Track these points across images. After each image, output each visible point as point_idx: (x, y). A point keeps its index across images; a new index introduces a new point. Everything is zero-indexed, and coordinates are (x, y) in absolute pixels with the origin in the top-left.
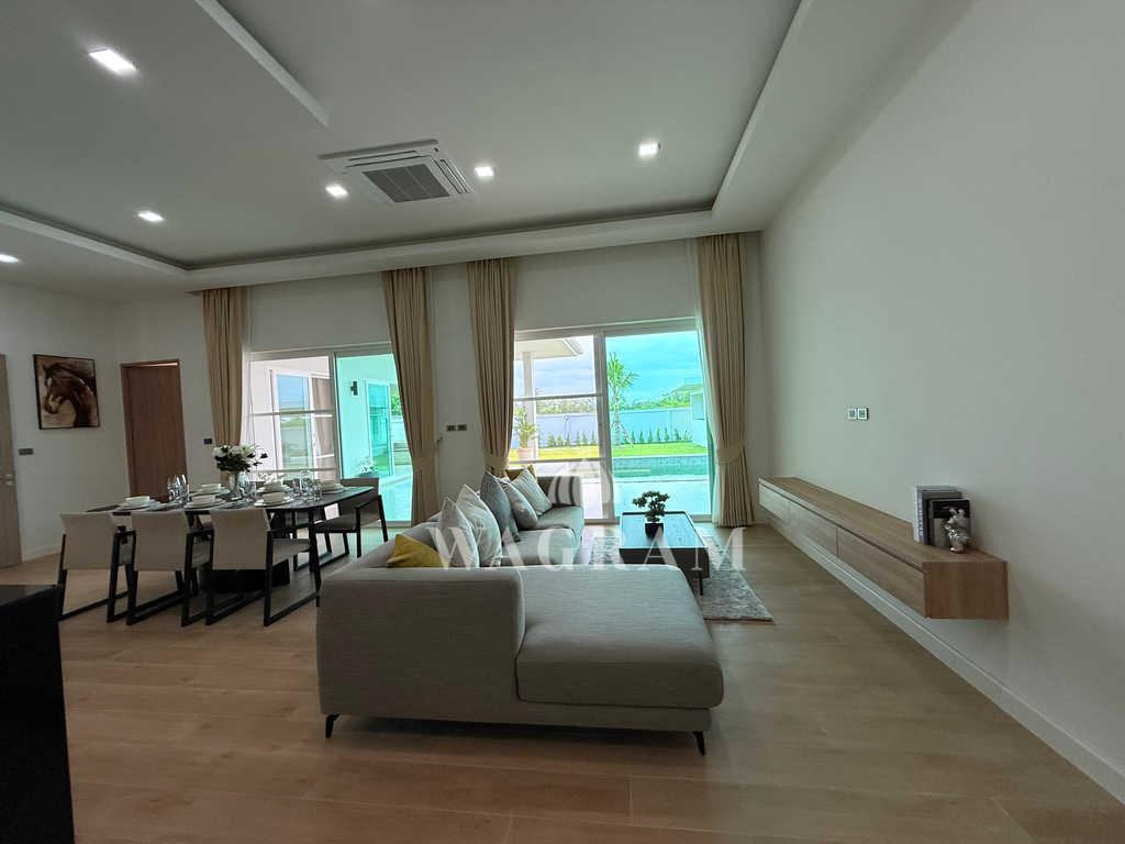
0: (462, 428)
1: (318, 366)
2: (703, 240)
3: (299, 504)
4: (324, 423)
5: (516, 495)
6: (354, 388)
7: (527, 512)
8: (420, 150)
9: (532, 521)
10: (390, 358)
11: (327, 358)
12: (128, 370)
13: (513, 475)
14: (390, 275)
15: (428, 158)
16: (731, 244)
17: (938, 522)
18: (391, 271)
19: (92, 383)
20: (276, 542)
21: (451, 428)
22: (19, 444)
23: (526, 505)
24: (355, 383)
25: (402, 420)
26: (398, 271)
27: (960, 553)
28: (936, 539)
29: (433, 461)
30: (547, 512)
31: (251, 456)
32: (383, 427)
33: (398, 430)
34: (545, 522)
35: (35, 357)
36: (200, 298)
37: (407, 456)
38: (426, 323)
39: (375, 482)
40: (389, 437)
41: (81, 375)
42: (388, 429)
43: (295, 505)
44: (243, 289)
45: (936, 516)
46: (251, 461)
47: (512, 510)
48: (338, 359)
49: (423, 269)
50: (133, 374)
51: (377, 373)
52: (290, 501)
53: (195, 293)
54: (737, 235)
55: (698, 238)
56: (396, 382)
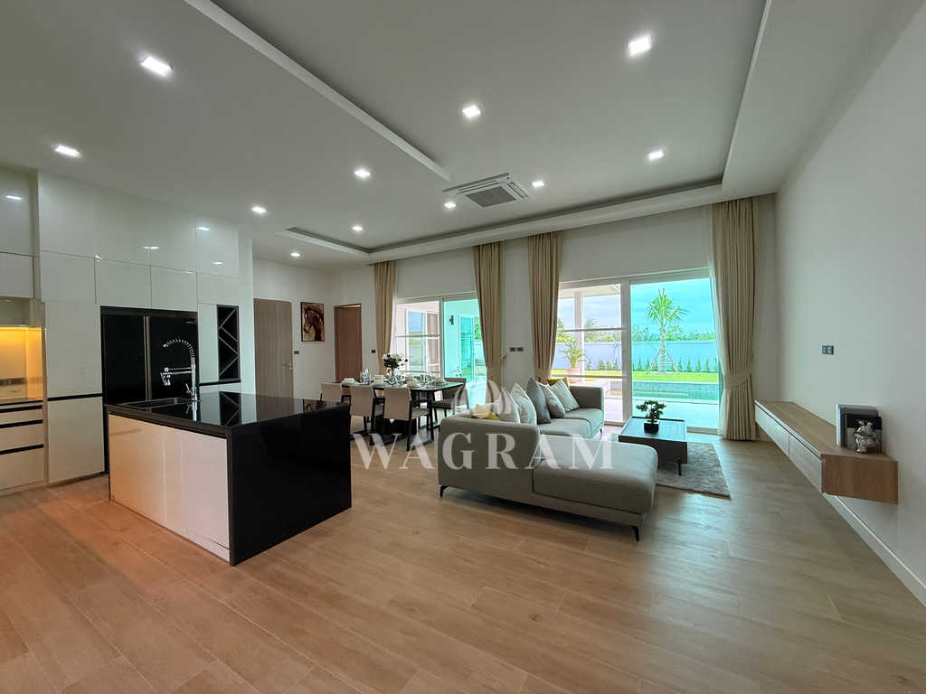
0: (520, 349)
1: (433, 307)
2: (717, 206)
3: (424, 388)
4: (433, 343)
5: (550, 394)
6: (452, 320)
7: (557, 407)
8: (498, 180)
9: (561, 413)
10: (476, 301)
11: (438, 302)
12: (337, 309)
13: (552, 383)
14: (478, 248)
15: (503, 183)
16: (745, 207)
17: (850, 431)
18: (479, 246)
19: (322, 317)
20: (413, 409)
21: (513, 349)
22: (295, 350)
23: (556, 402)
24: (452, 317)
25: (481, 343)
26: (483, 245)
27: (863, 453)
28: (849, 444)
29: (500, 371)
30: (574, 410)
31: (400, 360)
32: (469, 347)
33: (479, 350)
34: (571, 415)
35: (302, 303)
36: (373, 267)
37: (484, 370)
38: (499, 280)
39: (464, 381)
40: (472, 354)
41: (317, 312)
42: (472, 349)
43: (422, 388)
44: (395, 261)
45: (849, 426)
46: (400, 363)
47: (547, 404)
48: (445, 303)
49: (499, 243)
50: (338, 310)
51: (468, 311)
52: (420, 386)
53: (370, 265)
54: (751, 199)
55: (713, 205)
56: (479, 316)
